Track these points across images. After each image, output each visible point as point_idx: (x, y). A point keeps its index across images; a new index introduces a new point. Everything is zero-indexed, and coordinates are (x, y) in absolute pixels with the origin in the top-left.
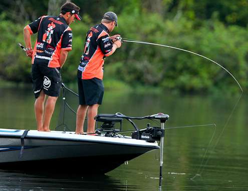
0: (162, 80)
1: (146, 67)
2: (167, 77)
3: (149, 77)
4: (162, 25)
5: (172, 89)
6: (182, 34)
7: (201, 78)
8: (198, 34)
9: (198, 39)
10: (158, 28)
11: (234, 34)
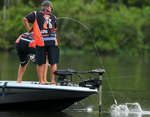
0: (84, 45)
1: (72, 36)
2: (87, 43)
3: (75, 43)
4: (84, 7)
5: (91, 51)
6: (97, 13)
7: (111, 43)
8: (108, 13)
9: (109, 16)
10: (81, 9)
11: (133, 12)
